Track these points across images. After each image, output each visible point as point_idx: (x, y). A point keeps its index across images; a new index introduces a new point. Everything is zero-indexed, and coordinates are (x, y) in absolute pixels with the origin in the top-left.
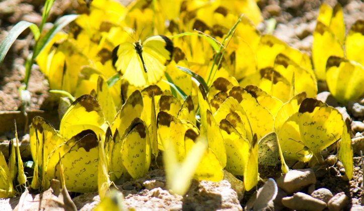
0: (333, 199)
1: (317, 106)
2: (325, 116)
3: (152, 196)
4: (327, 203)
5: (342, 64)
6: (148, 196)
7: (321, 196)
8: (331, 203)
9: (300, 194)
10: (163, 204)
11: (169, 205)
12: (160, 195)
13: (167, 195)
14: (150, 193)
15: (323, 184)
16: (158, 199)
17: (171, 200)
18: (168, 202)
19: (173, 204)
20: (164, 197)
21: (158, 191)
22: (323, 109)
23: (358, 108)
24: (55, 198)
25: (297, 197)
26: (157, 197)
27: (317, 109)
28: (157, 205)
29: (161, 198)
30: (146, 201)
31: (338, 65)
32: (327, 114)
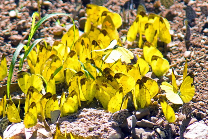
0: (157, 121)
1: (148, 80)
2: (151, 84)
3: (81, 122)
4: (155, 123)
5: (158, 59)
6: (79, 122)
7: (153, 120)
8: (157, 124)
9: (143, 120)
10: (86, 125)
11: (88, 126)
12: (84, 121)
13: (87, 121)
14: (80, 120)
15: (152, 114)
16: (84, 123)
17: (89, 124)
18: (88, 124)
19: (90, 125)
20: (87, 122)
21: (83, 119)
22: (150, 81)
23: (165, 78)
25: (143, 121)
26: (83, 122)
27: (147, 81)
28: (84, 126)
29: (85, 122)
30: (78, 124)
31: (156, 60)
32: (151, 83)
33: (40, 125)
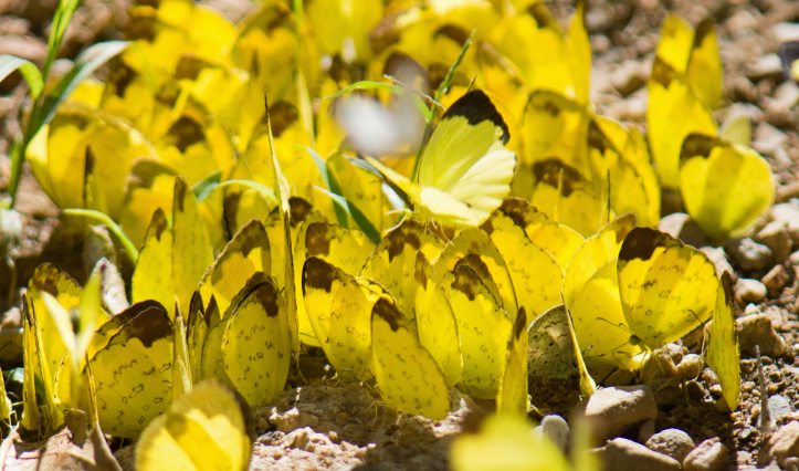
0: (694, 453)
1: (660, 245)
2: (677, 267)
3: (292, 447)
4: (681, 461)
5: (716, 152)
6: (283, 446)
7: (669, 446)
8: (690, 462)
9: (621, 442)
10: (317, 465)
11: (328, 465)
12: (310, 444)
13: (324, 443)
14: (287, 439)
15: (672, 419)
16: (305, 454)
17: (333, 456)
18: (328, 460)
19: (339, 465)
20: (319, 448)
21: (305, 434)
22: (673, 252)
23: (751, 248)
24: (75, 450)
25: (614, 447)
26: (302, 448)
27: (659, 251)
28: (303, 465)
29: (311, 450)
30: (277, 457)
31: (706, 154)
32: (681, 262)
33: (72, 456)
